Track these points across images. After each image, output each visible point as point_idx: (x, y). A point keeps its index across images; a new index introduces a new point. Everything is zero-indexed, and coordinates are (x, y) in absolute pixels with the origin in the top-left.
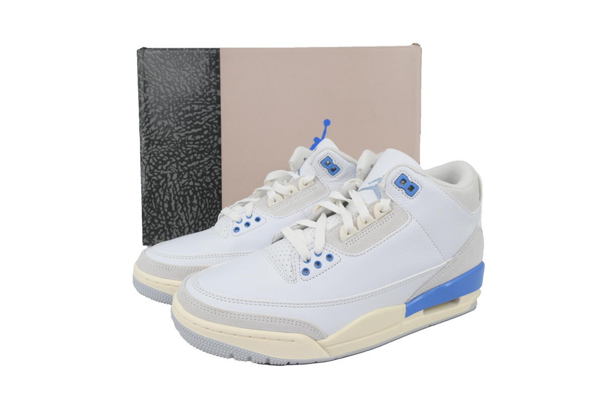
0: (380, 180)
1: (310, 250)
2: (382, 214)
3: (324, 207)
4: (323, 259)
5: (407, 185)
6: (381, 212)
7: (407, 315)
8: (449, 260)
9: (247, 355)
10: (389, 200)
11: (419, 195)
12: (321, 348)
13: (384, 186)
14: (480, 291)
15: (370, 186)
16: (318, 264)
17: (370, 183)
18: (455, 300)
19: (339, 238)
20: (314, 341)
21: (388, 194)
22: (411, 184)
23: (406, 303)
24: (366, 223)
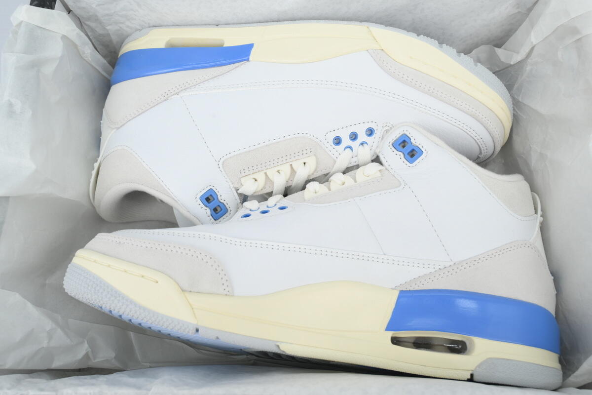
2: (255, 176)
4: (346, 141)
7: (250, 47)
11: (202, 189)
12: (377, 39)
16: (353, 137)
20: (384, 49)
22: (414, 147)
23: (248, 60)
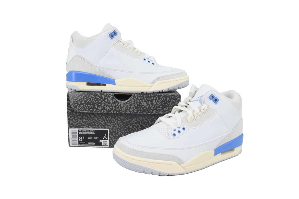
0: (201, 97)
1: (175, 126)
3: (177, 108)
4: (181, 130)
5: (214, 99)
6: (204, 110)
8: (231, 131)
9: (151, 171)
10: (207, 105)
11: (219, 103)
12: (182, 168)
13: (204, 99)
14: (242, 146)
15: (197, 99)
16: (179, 132)
17: (197, 98)
18: (232, 150)
19: (187, 121)
20: (179, 165)
21: (206, 103)
22: (216, 98)
23: (214, 150)
24: (198, 114)
